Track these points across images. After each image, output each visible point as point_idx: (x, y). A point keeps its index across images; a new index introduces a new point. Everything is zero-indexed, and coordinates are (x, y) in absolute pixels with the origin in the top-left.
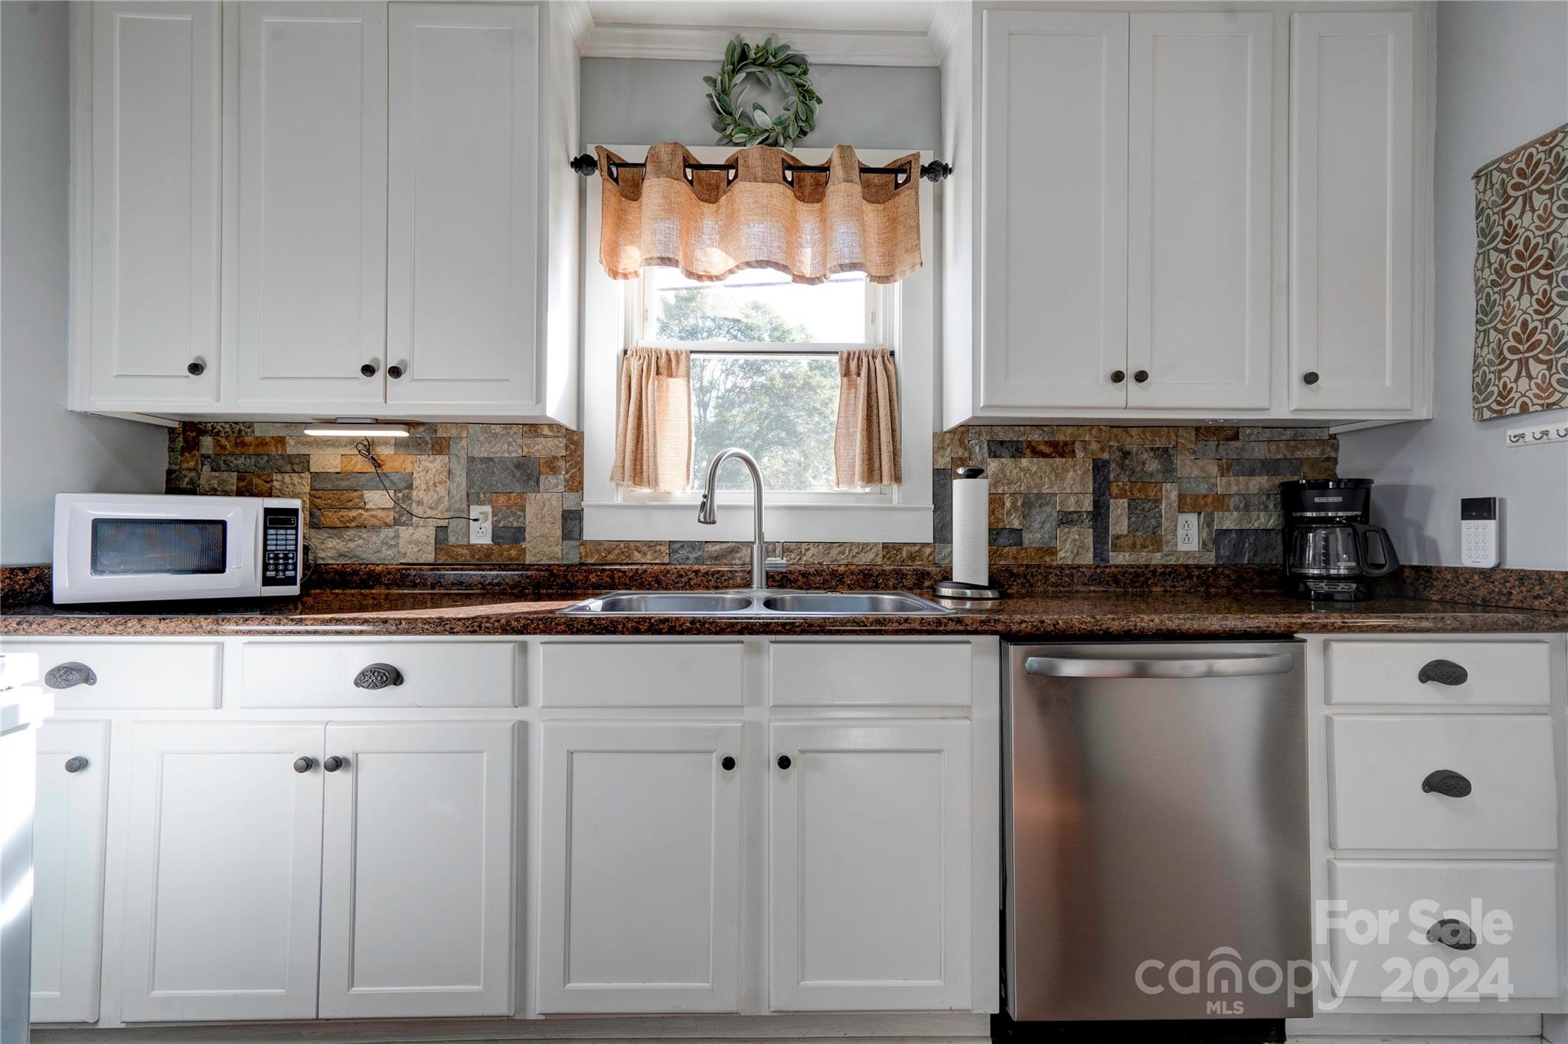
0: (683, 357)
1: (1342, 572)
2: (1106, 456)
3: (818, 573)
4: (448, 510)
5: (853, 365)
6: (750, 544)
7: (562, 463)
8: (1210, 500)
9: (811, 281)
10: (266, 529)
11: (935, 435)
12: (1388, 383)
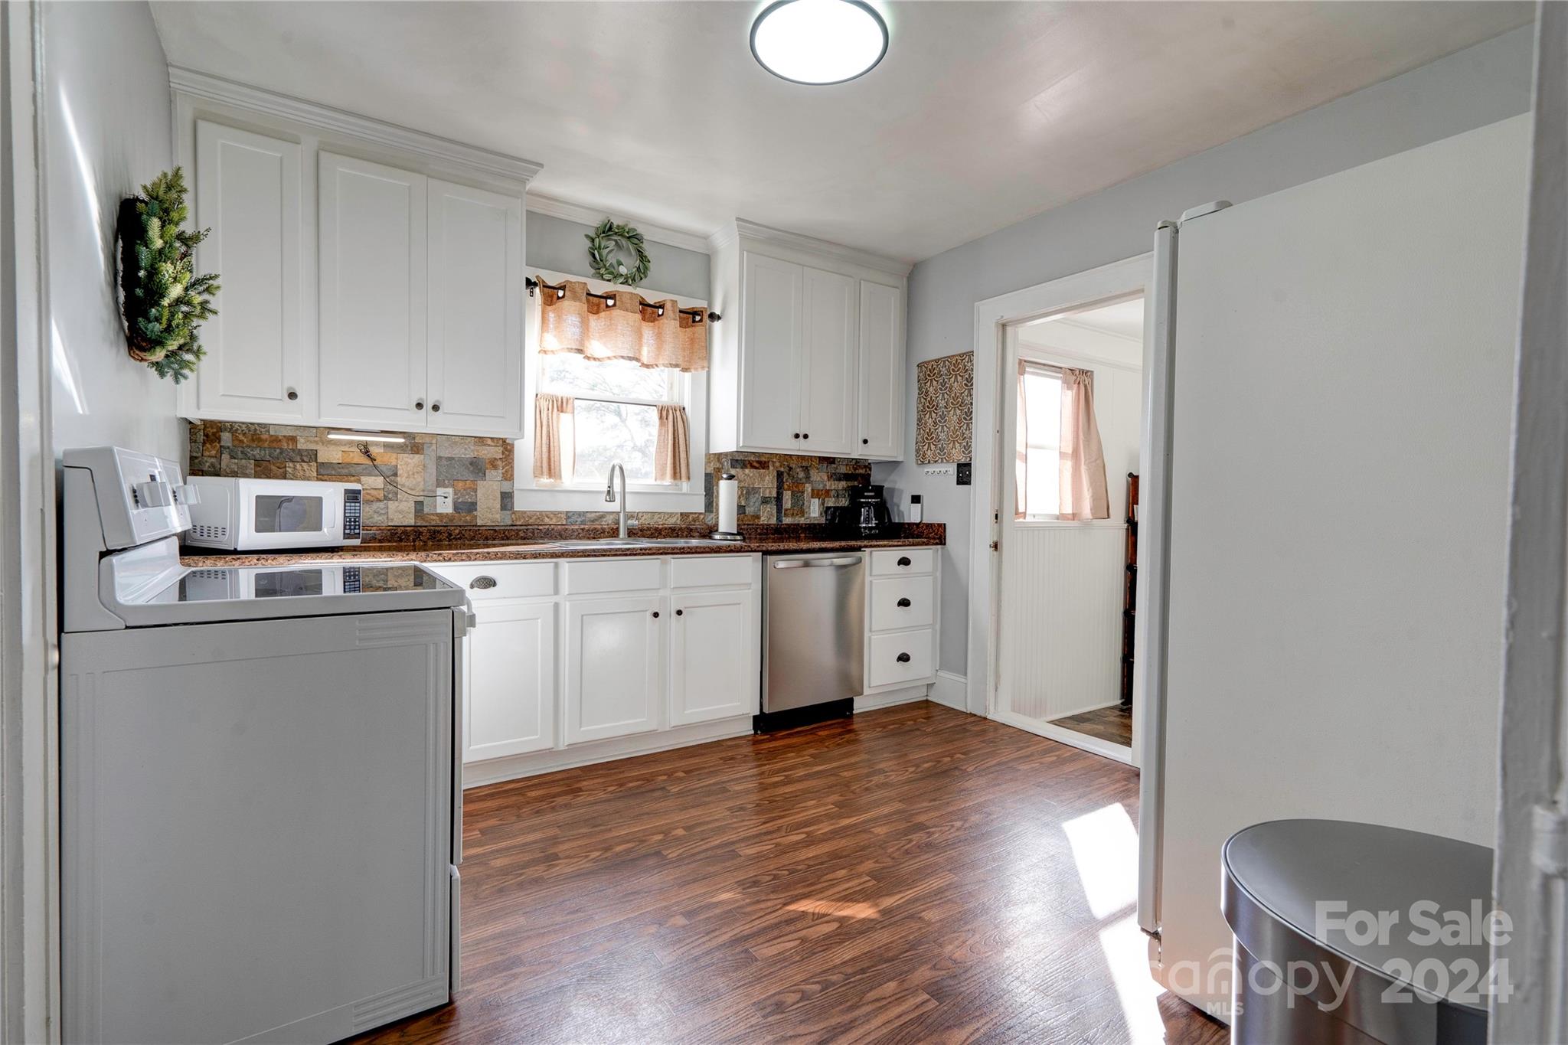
0: (570, 401)
1: (874, 525)
2: (782, 469)
3: (649, 529)
4: (423, 491)
5: (664, 413)
6: (618, 513)
7: (499, 463)
8: (823, 492)
9: (647, 366)
10: (345, 502)
11: (706, 455)
12: (890, 444)
